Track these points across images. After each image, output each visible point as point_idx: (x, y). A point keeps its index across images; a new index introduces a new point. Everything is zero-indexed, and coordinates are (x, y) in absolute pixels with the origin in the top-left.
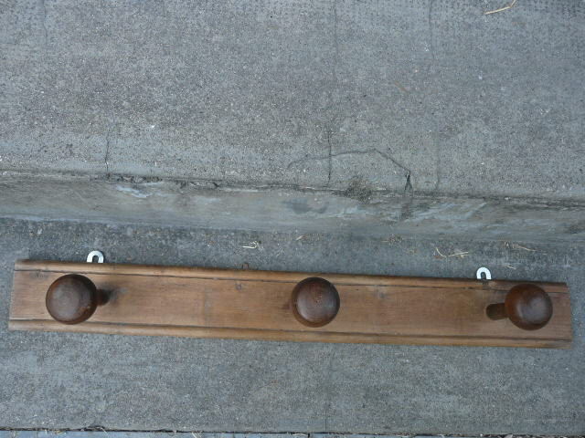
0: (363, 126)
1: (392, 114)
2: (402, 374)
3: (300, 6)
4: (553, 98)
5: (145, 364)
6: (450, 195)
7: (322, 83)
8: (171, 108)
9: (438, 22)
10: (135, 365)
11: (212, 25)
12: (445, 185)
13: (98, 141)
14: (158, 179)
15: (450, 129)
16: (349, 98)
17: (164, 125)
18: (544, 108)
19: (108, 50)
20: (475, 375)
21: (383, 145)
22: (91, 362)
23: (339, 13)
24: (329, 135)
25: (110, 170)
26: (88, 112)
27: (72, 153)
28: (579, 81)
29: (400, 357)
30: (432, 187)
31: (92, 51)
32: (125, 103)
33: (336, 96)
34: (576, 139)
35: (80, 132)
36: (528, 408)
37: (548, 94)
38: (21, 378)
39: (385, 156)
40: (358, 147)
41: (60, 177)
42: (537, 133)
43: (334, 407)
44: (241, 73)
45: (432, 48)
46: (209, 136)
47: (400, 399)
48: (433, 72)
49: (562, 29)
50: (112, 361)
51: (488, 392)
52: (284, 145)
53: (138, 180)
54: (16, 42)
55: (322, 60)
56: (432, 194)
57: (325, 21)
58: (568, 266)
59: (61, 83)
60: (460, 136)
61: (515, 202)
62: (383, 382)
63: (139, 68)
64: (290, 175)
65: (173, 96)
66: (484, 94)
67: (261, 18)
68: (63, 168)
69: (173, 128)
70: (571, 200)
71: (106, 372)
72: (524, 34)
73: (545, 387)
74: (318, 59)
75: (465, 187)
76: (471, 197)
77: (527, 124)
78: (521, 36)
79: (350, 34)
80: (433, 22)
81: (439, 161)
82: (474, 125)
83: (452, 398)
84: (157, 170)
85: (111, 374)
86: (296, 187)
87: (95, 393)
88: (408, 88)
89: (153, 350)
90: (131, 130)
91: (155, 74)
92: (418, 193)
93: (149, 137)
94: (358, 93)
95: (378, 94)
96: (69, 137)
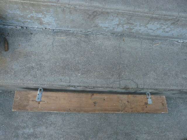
0: (127, 73)
1: (133, 70)
2: (134, 129)
3: (112, 44)
4: (169, 66)
5: (72, 128)
6: (146, 89)
7: (118, 63)
8: (83, 70)
9: (143, 48)
10: (70, 129)
11: (92, 49)
12: (145, 87)
13: (68, 78)
14: (81, 86)
15: (146, 74)
16: (123, 67)
17: (82, 74)
18: (167, 68)
19: (68, 56)
20: (151, 129)
21: (132, 78)
22: (59, 128)
23: (121, 46)
24: (119, 76)
25: (70, 85)
26: (65, 71)
27: (62, 81)
28: (174, 62)
29: (133, 125)
30: (142, 87)
31: (64, 56)
32: (73, 69)
33: (121, 66)
34: (174, 75)
35: (63, 76)
36: (164, 137)
37: (168, 65)
38: (42, 132)
39: (132, 80)
40: (126, 79)
41: (58, 86)
42: (165, 74)
43: (118, 138)
44: (99, 61)
45: (142, 54)
46: (93, 76)
47: (134, 136)
48: (142, 60)
49: (170, 49)
50: (64, 128)
51: (154, 133)
52: (110, 78)
53: (76, 87)
54: (47, 54)
55: (117, 58)
56: (142, 89)
57: (118, 48)
58: (173, 102)
59: (58, 64)
60: (148, 75)
61: (161, 90)
62: (129, 131)
63: (76, 60)
64: (111, 86)
65: (84, 67)
66: (153, 65)
67: (103, 47)
68: (59, 84)
69: (84, 75)
70: (173, 89)
71: (62, 131)
72: (162, 50)
73: (168, 132)
74: (116, 58)
75: (150, 87)
76: (151, 89)
77: (163, 72)
78: (161, 51)
79: (123, 51)
80: (142, 48)
81: (144, 81)
82: (152, 73)
83: (146, 135)
84: (81, 85)
85: (64, 131)
86: (112, 88)
87: (60, 136)
88: (137, 64)
89: (74, 125)
90: (75, 75)
91: (79, 62)
92: (139, 89)
93: (79, 77)
94: (125, 66)
95: (130, 66)
96: (61, 77)
